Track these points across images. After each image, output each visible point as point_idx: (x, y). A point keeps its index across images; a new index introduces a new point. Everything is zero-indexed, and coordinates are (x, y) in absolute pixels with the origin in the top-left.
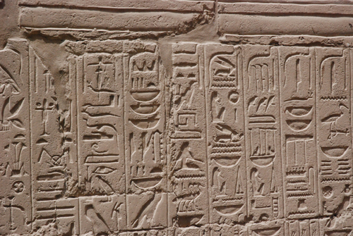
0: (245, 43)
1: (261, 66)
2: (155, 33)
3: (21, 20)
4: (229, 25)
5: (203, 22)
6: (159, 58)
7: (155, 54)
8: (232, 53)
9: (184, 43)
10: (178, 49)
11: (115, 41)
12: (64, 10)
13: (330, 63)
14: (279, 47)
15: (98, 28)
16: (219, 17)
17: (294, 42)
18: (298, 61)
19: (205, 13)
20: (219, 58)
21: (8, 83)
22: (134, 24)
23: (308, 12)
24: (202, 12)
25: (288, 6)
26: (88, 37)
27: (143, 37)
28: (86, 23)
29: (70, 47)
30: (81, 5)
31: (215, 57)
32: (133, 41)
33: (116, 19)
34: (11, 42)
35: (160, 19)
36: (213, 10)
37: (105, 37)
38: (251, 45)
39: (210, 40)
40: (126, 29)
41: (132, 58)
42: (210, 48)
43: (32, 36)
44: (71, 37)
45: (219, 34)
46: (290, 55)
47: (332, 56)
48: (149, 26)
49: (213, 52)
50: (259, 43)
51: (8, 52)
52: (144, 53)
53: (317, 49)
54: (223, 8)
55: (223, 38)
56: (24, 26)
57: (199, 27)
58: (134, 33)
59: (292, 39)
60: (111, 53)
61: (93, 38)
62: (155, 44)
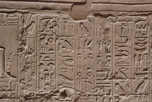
2: (146, 13)
3: (92, 9)
6: (148, 23)
7: (146, 22)
11: (129, 17)
12: (109, 4)
15: (122, 11)
21: (86, 33)
22: (138, 10)
26: (118, 15)
27: (141, 15)
28: (118, 10)
29: (111, 19)
30: (116, 2)
32: (137, 17)
33: (130, 8)
34: (88, 18)
35: (149, 7)
37: (125, 15)
40: (134, 12)
41: (136, 24)
43: (96, 15)
44: (111, 15)
48: (144, 10)
51: (87, 21)
52: (141, 22)
56: (93, 11)
58: (137, 13)
60: (128, 21)
61: (120, 15)
62: (146, 18)
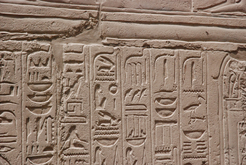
0: (123, 46)
1: (136, 64)
2: (49, 36)
4: (110, 31)
5: (89, 28)
6: (52, 56)
7: (49, 53)
8: (112, 53)
9: (73, 44)
10: (68, 49)
11: (15, 41)
13: (191, 63)
14: (150, 49)
16: (102, 24)
17: (162, 45)
18: (165, 60)
19: (90, 21)
20: (102, 57)
22: (32, 28)
23: (174, 21)
24: (88, 20)
25: (158, 17)
27: (39, 39)
31: (99, 56)
32: (30, 42)
33: (17, 23)
35: (54, 24)
36: (97, 18)
37: (7, 38)
38: (128, 47)
39: (94, 42)
40: (25, 32)
41: (29, 56)
42: (94, 49)
45: (102, 37)
46: (159, 56)
47: (193, 57)
48: (44, 29)
49: (97, 52)
50: (134, 46)
52: (39, 52)
53: (181, 52)
54: (105, 17)
55: (105, 41)
57: (85, 32)
58: (32, 35)
59: (160, 43)
60: (12, 51)
62: (49, 45)
